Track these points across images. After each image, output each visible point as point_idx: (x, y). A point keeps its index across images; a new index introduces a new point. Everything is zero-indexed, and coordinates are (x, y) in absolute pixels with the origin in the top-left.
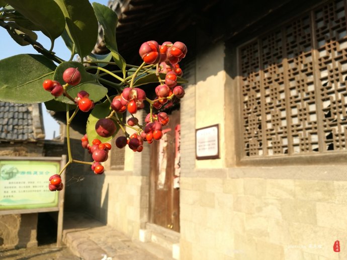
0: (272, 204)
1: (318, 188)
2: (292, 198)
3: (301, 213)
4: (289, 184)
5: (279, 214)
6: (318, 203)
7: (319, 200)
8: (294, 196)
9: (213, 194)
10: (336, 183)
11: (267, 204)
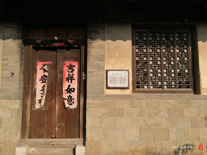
0: (164, 111)
1: (184, 103)
2: (173, 107)
3: (177, 113)
4: (173, 102)
5: (167, 114)
6: (185, 108)
7: (185, 107)
8: (175, 106)
9: (123, 109)
10: (191, 101)
11: (160, 111)
